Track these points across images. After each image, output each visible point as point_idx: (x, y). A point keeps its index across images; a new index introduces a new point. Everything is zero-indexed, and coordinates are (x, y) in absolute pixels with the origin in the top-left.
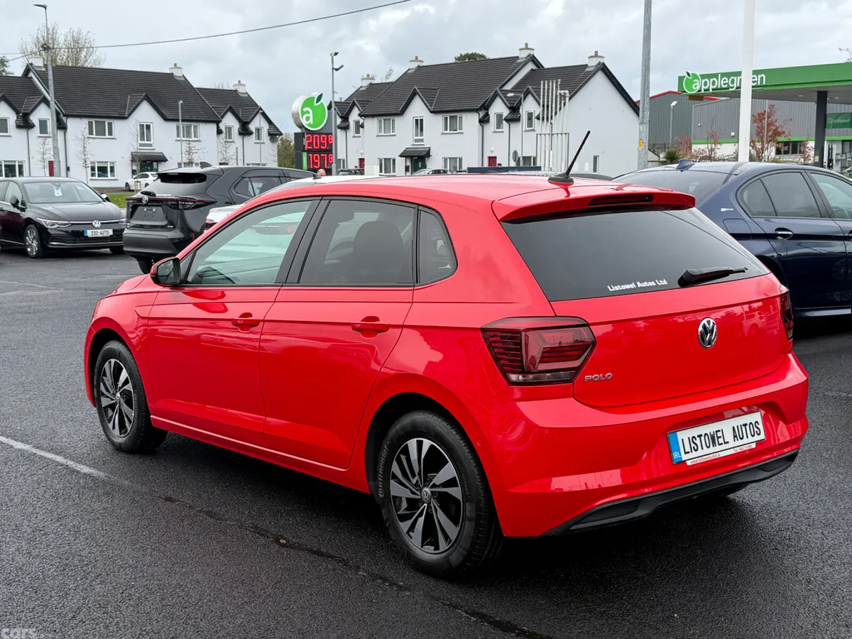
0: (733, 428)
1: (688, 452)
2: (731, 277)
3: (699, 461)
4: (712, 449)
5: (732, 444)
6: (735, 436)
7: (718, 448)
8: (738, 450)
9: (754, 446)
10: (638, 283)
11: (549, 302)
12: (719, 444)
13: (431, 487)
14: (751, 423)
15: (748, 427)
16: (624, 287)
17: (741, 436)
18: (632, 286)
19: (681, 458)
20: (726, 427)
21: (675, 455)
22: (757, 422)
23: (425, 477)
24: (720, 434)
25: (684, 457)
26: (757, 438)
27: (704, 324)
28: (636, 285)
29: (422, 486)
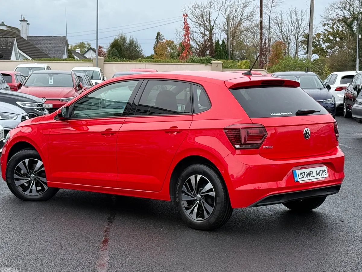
0: (316, 171)
1: (300, 178)
2: (315, 113)
3: (304, 182)
4: (309, 178)
5: (316, 177)
6: (317, 174)
7: (311, 178)
9: (324, 179)
10: (281, 113)
11: (250, 118)
13: (201, 194)
14: (323, 170)
16: (276, 114)
18: (279, 114)
19: (297, 180)
20: (314, 170)
21: (296, 179)
22: (325, 170)
23: (198, 190)
24: (311, 173)
25: (299, 180)
26: (325, 176)
27: (306, 130)
28: (281, 114)
29: (196, 194)
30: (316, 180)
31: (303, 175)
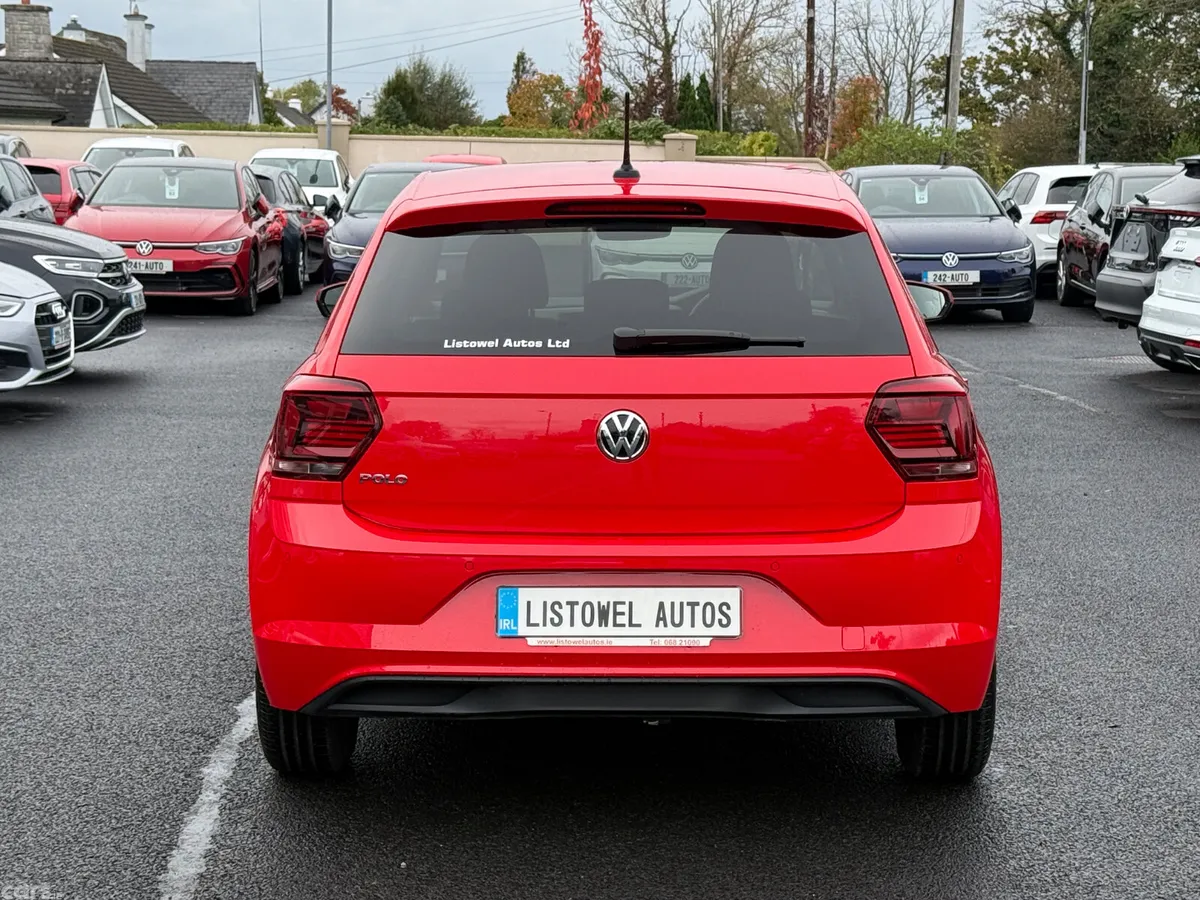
4: (595, 629)
7: (610, 630)
8: (662, 642)
9: (705, 642)
12: (615, 625)
15: (698, 610)
17: (677, 621)
19: (516, 631)
21: (504, 624)
25: (523, 630)
26: (717, 630)
30: (646, 642)
31: (565, 612)
